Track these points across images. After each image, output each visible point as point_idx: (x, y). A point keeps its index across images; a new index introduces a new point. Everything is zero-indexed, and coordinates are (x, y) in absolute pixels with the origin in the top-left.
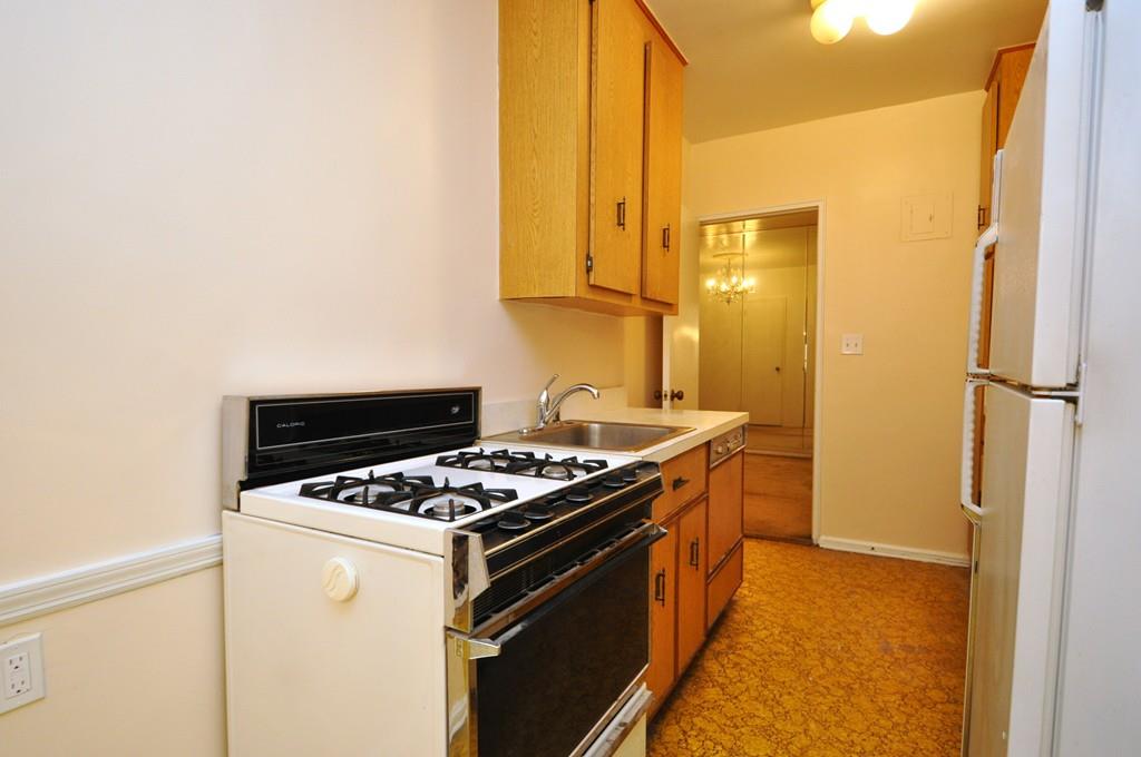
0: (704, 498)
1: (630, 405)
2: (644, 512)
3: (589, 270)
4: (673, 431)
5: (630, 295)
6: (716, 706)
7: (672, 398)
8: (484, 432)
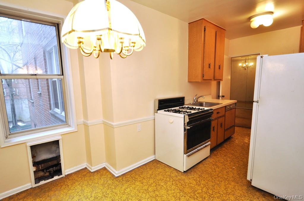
0: (224, 116)
1: (212, 98)
2: (210, 116)
3: (203, 77)
4: (218, 104)
5: (211, 79)
6: (224, 150)
7: (222, 97)
8: (185, 104)
